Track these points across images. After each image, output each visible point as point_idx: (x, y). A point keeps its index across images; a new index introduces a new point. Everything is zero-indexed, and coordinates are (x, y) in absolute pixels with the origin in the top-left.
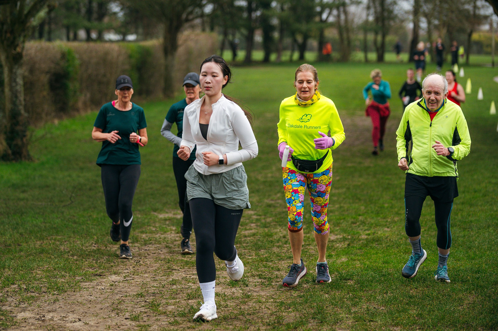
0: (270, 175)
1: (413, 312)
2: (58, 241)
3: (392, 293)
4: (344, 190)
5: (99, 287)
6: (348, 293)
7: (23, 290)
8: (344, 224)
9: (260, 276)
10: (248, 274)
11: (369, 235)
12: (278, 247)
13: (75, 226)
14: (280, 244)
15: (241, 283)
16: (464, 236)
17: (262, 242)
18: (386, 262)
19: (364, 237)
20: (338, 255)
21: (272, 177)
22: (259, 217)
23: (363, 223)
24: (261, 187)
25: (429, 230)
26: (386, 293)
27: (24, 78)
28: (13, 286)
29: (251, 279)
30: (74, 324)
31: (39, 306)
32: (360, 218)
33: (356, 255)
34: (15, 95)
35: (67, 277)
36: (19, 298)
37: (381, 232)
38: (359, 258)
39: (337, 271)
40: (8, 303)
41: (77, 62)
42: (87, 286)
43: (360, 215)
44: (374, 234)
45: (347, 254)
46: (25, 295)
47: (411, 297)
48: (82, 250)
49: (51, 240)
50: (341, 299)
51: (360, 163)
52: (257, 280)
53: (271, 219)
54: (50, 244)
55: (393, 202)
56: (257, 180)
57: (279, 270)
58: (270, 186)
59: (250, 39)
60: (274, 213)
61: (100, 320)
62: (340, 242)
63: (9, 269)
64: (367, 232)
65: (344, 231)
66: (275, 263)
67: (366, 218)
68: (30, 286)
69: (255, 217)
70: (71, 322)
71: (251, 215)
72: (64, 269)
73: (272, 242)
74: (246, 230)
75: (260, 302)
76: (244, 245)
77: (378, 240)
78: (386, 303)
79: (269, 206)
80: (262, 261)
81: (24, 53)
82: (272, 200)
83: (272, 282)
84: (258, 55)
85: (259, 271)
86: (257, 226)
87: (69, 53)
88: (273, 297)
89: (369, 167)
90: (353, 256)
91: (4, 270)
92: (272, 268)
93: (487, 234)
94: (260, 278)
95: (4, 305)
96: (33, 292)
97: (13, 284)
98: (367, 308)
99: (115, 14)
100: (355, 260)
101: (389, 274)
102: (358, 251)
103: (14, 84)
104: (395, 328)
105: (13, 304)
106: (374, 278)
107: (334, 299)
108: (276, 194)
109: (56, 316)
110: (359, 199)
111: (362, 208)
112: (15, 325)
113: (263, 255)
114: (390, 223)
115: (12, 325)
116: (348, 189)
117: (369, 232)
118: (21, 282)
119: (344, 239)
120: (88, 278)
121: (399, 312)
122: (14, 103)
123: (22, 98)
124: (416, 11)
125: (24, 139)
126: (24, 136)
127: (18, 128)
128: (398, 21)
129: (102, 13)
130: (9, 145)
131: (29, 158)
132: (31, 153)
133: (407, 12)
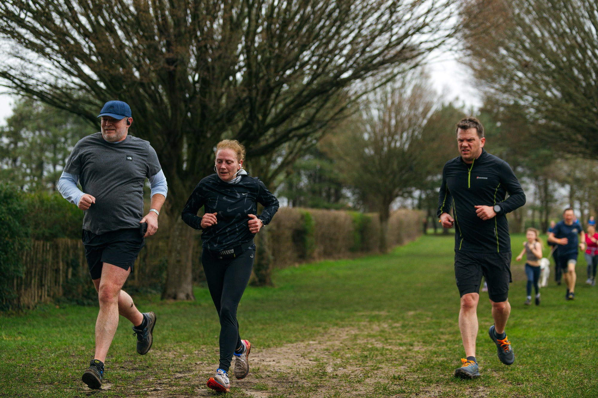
41: (314, 223)
122: (260, 244)
123: (266, 239)
124: (571, 195)
125: (268, 271)
126: (267, 268)
127: (264, 262)
128: (558, 203)
129: (338, 196)
130: (257, 275)
131: (271, 285)
132: (274, 281)
133: (564, 197)
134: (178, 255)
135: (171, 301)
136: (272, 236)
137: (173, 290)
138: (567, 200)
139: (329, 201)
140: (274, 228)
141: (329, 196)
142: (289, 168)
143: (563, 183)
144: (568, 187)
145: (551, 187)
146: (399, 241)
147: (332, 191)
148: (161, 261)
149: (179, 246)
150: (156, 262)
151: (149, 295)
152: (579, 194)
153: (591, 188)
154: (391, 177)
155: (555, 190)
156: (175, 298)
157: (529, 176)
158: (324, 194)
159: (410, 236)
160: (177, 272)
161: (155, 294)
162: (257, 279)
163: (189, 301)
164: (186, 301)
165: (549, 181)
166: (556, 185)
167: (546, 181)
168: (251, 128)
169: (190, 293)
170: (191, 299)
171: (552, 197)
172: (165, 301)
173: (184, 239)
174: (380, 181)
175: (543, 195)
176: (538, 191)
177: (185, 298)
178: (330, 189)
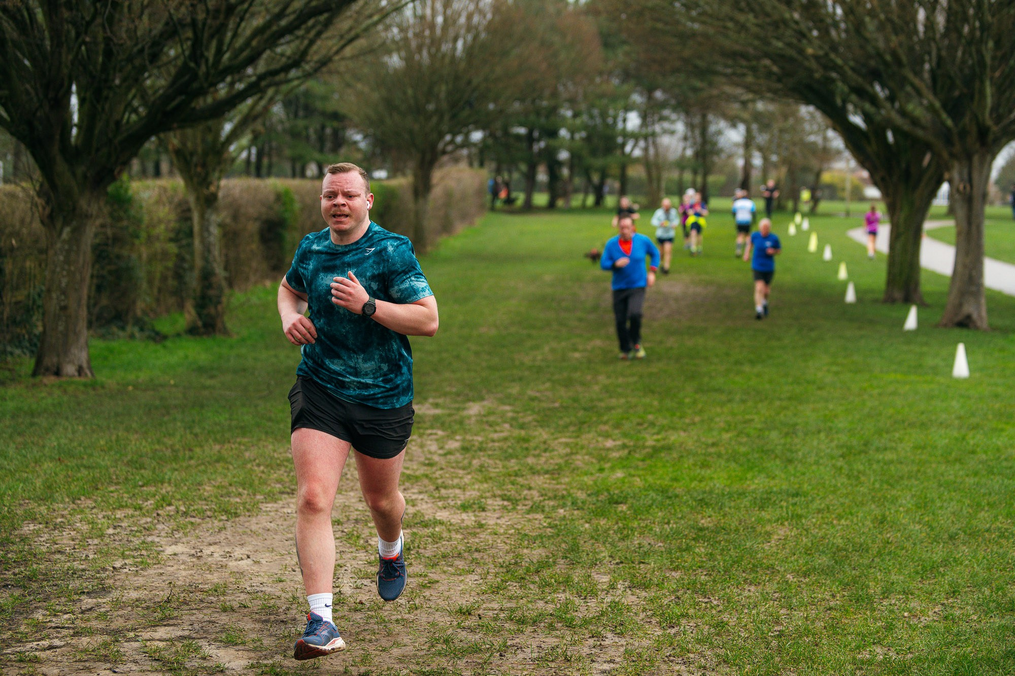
0: (539, 357)
1: (701, 549)
2: (244, 445)
3: (675, 523)
4: (635, 379)
5: (285, 510)
6: (617, 523)
7: (180, 513)
8: (627, 426)
9: (504, 498)
10: (488, 494)
11: (658, 441)
12: (535, 456)
13: (269, 424)
14: (537, 452)
15: (476, 507)
16: (785, 445)
17: (514, 449)
18: (676, 480)
19: (650, 442)
20: (612, 469)
21: (542, 360)
22: (515, 415)
23: (652, 424)
24: (526, 373)
25: (738, 436)
26: (668, 523)
27: (221, 225)
28: (169, 508)
29: (490, 501)
30: (240, 563)
31: (198, 537)
32: (650, 417)
33: (637, 468)
34: (207, 248)
35: (244, 496)
36: (173, 524)
37: (674, 437)
38: (641, 473)
39: (608, 490)
40: (157, 532)
41: (297, 206)
42: (268, 509)
43: (650, 413)
44: (664, 439)
45: (624, 467)
46: (182, 520)
47: (701, 529)
48: (272, 458)
49: (234, 443)
50: (606, 531)
51: (661, 342)
52: (499, 502)
53: (530, 418)
54: (232, 449)
55: (697, 396)
56: (522, 364)
57: (530, 489)
58: (538, 372)
59: (530, 177)
60: (536, 410)
61: (276, 558)
62: (618, 450)
63: (169, 483)
64: (655, 437)
65: (625, 435)
66: (526, 479)
67: (657, 418)
68: (192, 508)
69: (510, 415)
70: (236, 560)
71: (507, 411)
72: (243, 485)
73: (527, 449)
74: (496, 431)
75: (496, 534)
76: (490, 453)
77: (668, 448)
78: (664, 537)
79: (532, 399)
80: (510, 475)
81: (220, 194)
82: (538, 391)
83: (517, 505)
84: (541, 199)
85: (503, 490)
86: (511, 426)
87: (287, 193)
88: (515, 526)
89: (671, 348)
90: (632, 472)
91: (162, 484)
92: (522, 486)
93: (815, 443)
94: (503, 500)
95: (152, 535)
96: (194, 517)
97: (170, 504)
98: (639, 544)
99: (355, 143)
100: (634, 476)
101: (677, 496)
102: (640, 463)
103: (206, 234)
104: (673, 573)
105: (163, 534)
106: (654, 501)
107: (596, 530)
108: (544, 383)
109: (218, 550)
110: (653, 392)
111: (656, 403)
112: (159, 563)
113: (512, 467)
114: (689, 425)
115: (155, 564)
116: (641, 377)
117: (659, 437)
118: (181, 503)
119: (624, 446)
120: (271, 497)
121: (680, 549)
122: (206, 259)
123: (216, 253)
124: (748, 144)
125: (219, 308)
126: (219, 302)
127: (211, 292)
128: (723, 156)
129: (338, 142)
130: (199, 315)
131: (226, 332)
132: (229, 325)
133: (737, 145)
134: (63, 297)
135: (50, 380)
136: (225, 235)
137: (55, 360)
138: (741, 151)
139: (321, 150)
140: (228, 221)
141: (321, 139)
142: (258, 126)
143: (733, 122)
144: (742, 128)
145: (712, 128)
146: (447, 228)
147: (328, 131)
148: (28, 296)
149: (64, 282)
150: (21, 296)
151: (9, 358)
152: (762, 139)
153: (782, 131)
154: (435, 119)
155: (719, 133)
156: (58, 373)
157: (675, 109)
158: (313, 136)
159: (465, 217)
160: (61, 328)
161: (19, 356)
162: (200, 323)
163: (83, 380)
164: (77, 379)
165: (710, 117)
166: (723, 124)
167: (704, 116)
168: (195, 77)
169: (85, 365)
170: (86, 374)
171: (715, 144)
172: (38, 379)
173: (72, 268)
174: (416, 127)
175: (699, 139)
176: (689, 134)
177: (76, 374)
178: (323, 128)
